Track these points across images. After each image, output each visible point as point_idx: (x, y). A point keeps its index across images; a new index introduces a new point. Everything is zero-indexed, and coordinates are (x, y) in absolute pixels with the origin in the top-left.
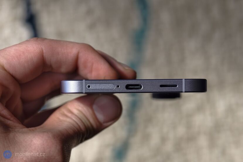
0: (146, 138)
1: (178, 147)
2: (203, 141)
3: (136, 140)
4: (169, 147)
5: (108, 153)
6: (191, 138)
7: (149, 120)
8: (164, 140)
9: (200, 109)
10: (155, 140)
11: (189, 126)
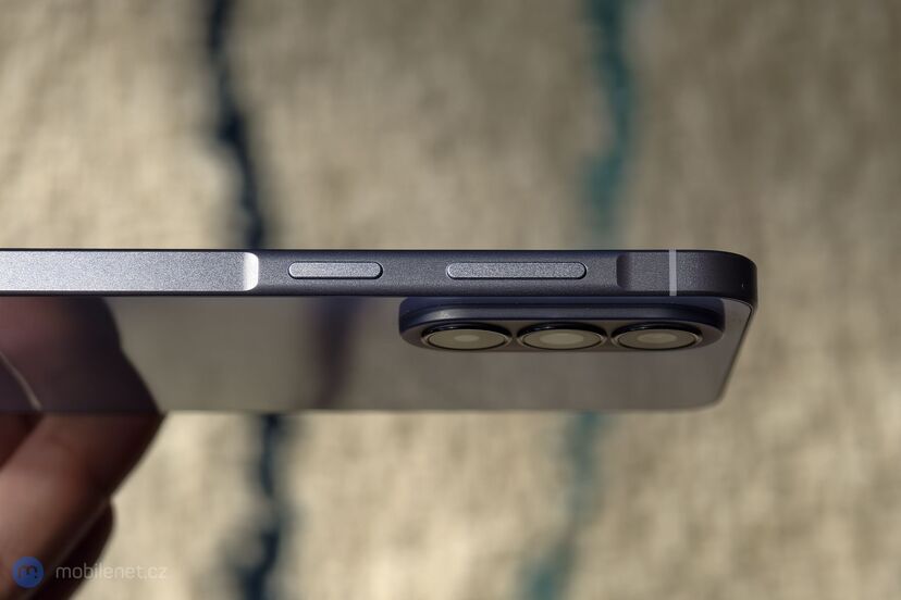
0: (636, 528)
1: (749, 558)
2: (835, 538)
3: (600, 537)
4: (716, 559)
5: (504, 583)
6: (792, 529)
7: (644, 467)
8: (696, 535)
9: (821, 423)
10: (667, 534)
11: (784, 486)
